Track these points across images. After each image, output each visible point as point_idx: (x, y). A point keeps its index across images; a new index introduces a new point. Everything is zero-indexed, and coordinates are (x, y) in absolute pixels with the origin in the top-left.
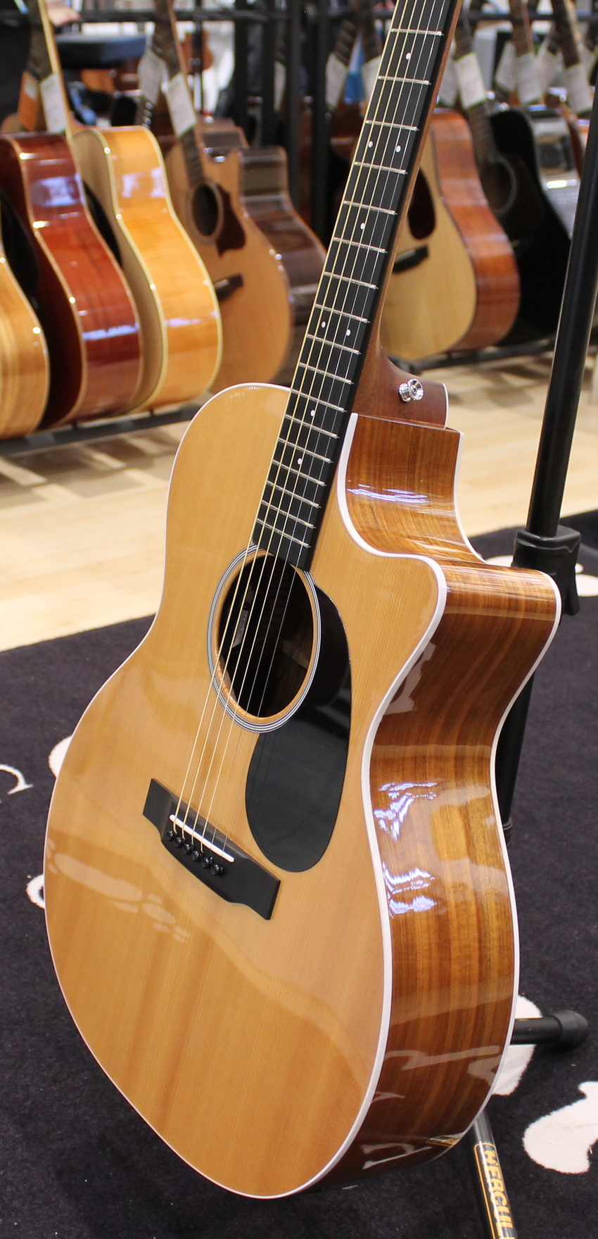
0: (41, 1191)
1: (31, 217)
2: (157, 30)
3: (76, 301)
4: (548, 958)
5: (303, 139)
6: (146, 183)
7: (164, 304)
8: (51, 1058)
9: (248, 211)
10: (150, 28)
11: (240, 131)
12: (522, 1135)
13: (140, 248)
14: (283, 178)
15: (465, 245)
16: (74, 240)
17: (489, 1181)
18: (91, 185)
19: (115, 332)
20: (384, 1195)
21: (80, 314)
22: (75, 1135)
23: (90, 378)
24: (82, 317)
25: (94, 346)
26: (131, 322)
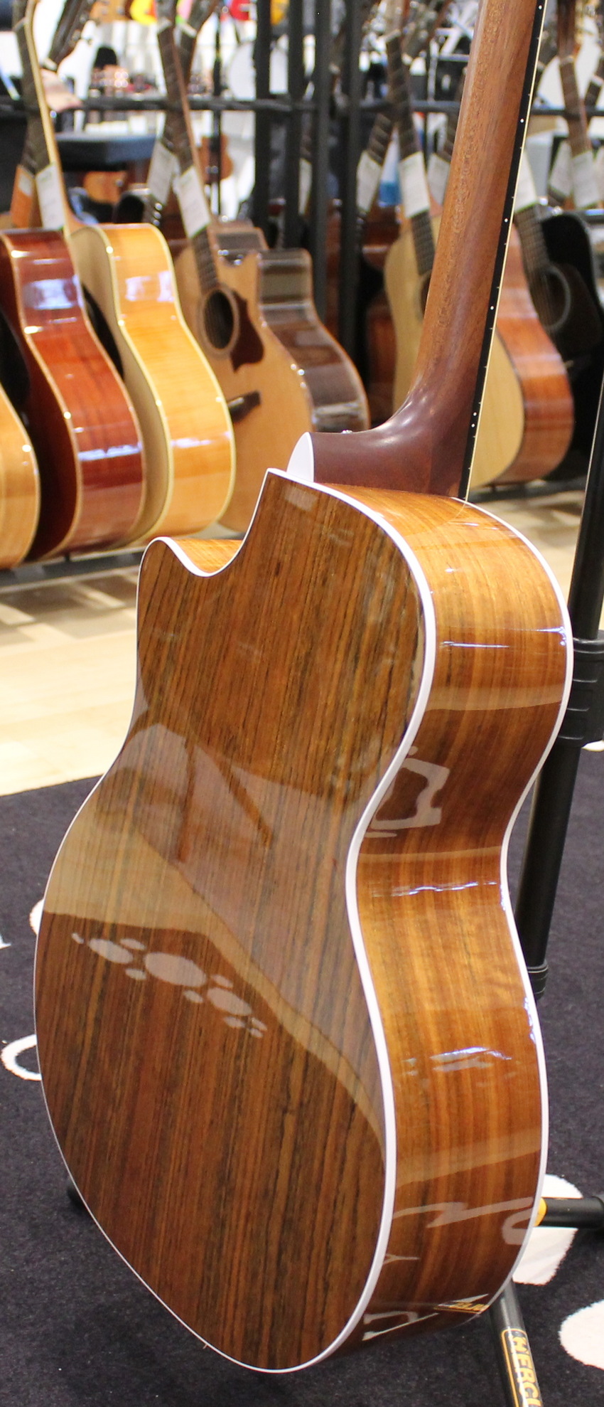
0: (9, 1380)
1: (23, 321)
2: (167, 122)
3: (72, 417)
4: (591, 1138)
5: (330, 247)
6: (152, 287)
7: (170, 422)
8: (24, 1236)
9: (267, 320)
10: (160, 119)
11: (259, 232)
12: (559, 1328)
13: (145, 360)
14: (307, 283)
15: (513, 365)
16: (72, 351)
17: (518, 1370)
18: (91, 289)
19: (114, 452)
20: (400, 1390)
21: (75, 431)
22: (49, 1320)
23: (85, 502)
24: (78, 435)
25: (90, 467)
26: (132, 441)
